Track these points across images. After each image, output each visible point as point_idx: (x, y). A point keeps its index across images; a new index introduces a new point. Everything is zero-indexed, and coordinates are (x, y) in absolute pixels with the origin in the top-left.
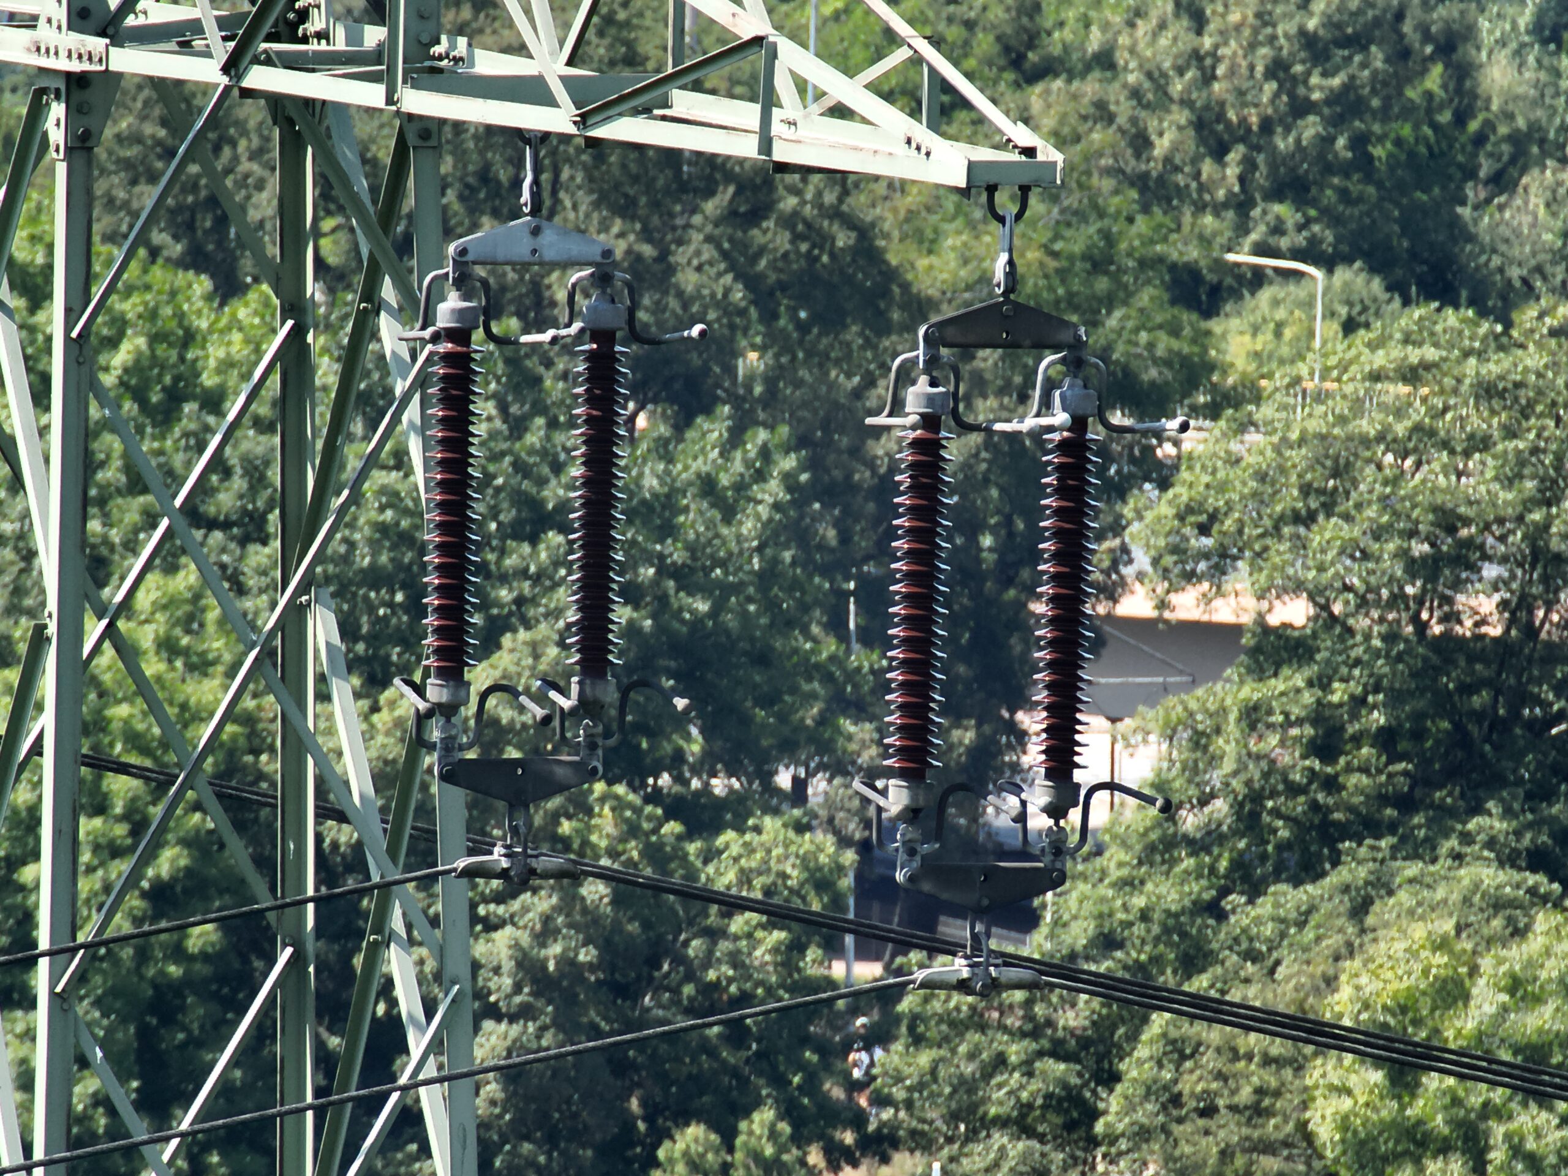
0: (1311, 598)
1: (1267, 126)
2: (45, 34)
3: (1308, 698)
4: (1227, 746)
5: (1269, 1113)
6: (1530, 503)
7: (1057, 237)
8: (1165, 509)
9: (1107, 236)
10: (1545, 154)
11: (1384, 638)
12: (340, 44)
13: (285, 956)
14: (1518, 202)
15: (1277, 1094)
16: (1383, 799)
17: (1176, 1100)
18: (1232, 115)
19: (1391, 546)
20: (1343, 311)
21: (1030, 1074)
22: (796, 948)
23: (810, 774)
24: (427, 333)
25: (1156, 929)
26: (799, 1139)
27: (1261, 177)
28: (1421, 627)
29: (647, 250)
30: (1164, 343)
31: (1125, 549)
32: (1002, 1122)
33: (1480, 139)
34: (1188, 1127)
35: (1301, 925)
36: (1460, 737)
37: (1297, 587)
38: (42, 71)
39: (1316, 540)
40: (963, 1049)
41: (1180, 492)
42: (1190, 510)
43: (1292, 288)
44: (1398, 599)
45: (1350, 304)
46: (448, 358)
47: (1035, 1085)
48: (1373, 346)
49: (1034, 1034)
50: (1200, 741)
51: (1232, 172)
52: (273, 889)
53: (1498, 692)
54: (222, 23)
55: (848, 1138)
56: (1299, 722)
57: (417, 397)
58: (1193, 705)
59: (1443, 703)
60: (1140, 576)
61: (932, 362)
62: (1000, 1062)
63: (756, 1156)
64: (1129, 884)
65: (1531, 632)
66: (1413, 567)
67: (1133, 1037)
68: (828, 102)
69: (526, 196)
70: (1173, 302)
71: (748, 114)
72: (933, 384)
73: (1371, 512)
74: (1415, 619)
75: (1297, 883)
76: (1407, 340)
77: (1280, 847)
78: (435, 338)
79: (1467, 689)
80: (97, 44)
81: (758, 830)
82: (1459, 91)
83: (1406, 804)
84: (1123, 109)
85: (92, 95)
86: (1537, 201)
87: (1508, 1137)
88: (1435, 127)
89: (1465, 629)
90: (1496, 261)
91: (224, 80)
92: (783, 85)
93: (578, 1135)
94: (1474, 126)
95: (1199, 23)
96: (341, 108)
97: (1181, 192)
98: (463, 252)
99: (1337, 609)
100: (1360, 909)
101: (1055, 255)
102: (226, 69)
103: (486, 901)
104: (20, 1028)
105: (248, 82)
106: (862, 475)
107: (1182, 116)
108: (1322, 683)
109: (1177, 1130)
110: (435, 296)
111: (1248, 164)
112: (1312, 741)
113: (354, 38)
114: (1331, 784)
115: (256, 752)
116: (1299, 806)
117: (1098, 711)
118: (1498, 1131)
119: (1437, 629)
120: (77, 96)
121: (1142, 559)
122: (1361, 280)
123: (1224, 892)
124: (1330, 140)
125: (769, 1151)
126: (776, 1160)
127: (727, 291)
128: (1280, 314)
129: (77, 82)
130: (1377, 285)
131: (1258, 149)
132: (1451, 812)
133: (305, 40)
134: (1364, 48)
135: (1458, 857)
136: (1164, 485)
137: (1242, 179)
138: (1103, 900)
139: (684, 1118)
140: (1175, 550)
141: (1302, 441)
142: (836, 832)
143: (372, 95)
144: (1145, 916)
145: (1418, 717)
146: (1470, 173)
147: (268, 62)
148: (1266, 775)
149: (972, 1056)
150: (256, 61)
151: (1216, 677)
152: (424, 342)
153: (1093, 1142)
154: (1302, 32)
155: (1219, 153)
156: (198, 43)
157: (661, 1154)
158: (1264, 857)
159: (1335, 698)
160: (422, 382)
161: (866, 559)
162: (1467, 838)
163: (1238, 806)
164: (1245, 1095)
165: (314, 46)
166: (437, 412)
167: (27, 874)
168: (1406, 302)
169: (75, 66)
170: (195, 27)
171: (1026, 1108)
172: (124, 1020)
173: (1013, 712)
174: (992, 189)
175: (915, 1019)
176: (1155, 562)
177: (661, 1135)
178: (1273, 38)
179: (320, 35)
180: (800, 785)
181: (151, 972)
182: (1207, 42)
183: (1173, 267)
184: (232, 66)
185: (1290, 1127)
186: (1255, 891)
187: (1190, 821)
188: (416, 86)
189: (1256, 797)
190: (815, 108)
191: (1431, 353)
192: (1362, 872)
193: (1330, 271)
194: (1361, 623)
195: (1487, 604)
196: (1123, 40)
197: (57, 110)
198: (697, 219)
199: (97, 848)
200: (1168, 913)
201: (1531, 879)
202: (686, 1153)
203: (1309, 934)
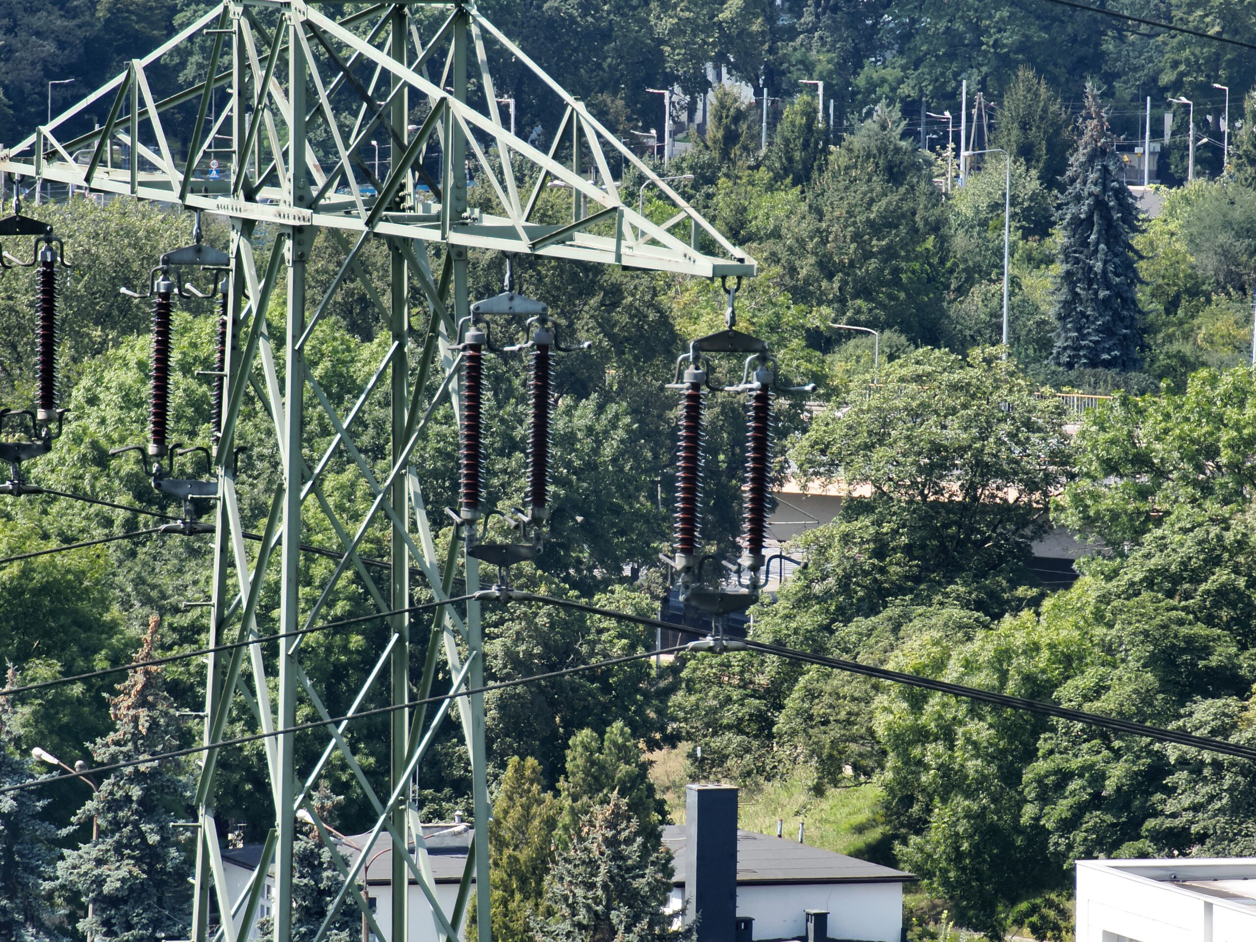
0: (874, 483)
1: (852, 264)
2: (283, 208)
3: (872, 530)
4: (834, 553)
5: (854, 723)
6: (974, 440)
7: (754, 316)
8: (805, 443)
9: (777, 315)
10: (982, 278)
11: (907, 502)
12: (420, 212)
13: (395, 637)
14: (969, 300)
15: (858, 714)
16: (907, 578)
17: (811, 717)
18: (836, 259)
19: (910, 460)
20: (887, 350)
21: (743, 705)
22: (632, 647)
23: (640, 566)
24: (461, 346)
25: (801, 638)
26: (635, 735)
27: (849, 288)
28: (925, 497)
29: (563, 322)
30: (805, 366)
31: (786, 461)
32: (729, 727)
33: (951, 271)
34: (816, 730)
35: (869, 636)
36: (943, 548)
37: (866, 479)
38: (282, 225)
39: (875, 457)
40: (711, 694)
41: (812, 434)
42: (816, 443)
43: (864, 339)
44: (914, 484)
45: (890, 347)
46: (470, 358)
47: (746, 710)
48: (901, 366)
49: (744, 687)
50: (822, 550)
51: (836, 285)
52: (389, 606)
53: (960, 527)
54: (365, 203)
55: (658, 736)
56: (868, 542)
57: (456, 377)
58: (818, 533)
59: (935, 533)
60: (793, 475)
61: (696, 359)
62: (729, 700)
63: (614, 743)
64: (788, 617)
65: (975, 499)
66: (921, 470)
67: (790, 689)
68: (647, 238)
69: (507, 282)
70: (808, 346)
71: (610, 243)
72: (697, 368)
73: (900, 444)
74: (921, 493)
75: (867, 617)
76: (918, 363)
77: (858, 600)
78: (465, 349)
79: (946, 526)
80: (307, 212)
81: (613, 592)
82: (941, 248)
83: (918, 580)
84: (784, 255)
85: (304, 236)
86: (978, 300)
87: (964, 734)
88: (929, 264)
89: (944, 499)
90: (959, 327)
91: (366, 229)
92: (626, 229)
93: (532, 734)
94: (948, 265)
95: (821, 216)
96: (419, 242)
97: (811, 294)
98: (477, 308)
99: (885, 488)
100: (896, 629)
101: (753, 324)
102: (367, 224)
103: (489, 626)
104: (272, 685)
105: (378, 230)
106: (663, 427)
107: (812, 260)
108: (878, 523)
109: (811, 731)
110: (464, 328)
111: (844, 283)
112: (874, 550)
113: (427, 208)
114: (883, 571)
115: (382, 556)
116: (868, 581)
117: (774, 537)
118: (960, 731)
119: (932, 498)
120: (298, 236)
121: (794, 467)
122: (895, 337)
123: (833, 621)
124: (883, 270)
125: (620, 741)
126: (624, 745)
127: (601, 341)
128: (859, 352)
129: (298, 230)
130: (903, 338)
131: (848, 275)
132: (939, 583)
133: (404, 210)
134: (896, 227)
135: (941, 604)
136: (805, 431)
137: (840, 289)
138: (777, 624)
139: (581, 727)
140: (810, 461)
141: (869, 411)
142: (652, 593)
143: (434, 236)
144: (796, 631)
145: (923, 539)
146: (947, 287)
147: (387, 220)
148: (852, 567)
149: (715, 697)
150: (381, 220)
151: (828, 521)
152: (459, 350)
153: (771, 736)
154: (868, 220)
155: (830, 277)
156: (354, 212)
157: (570, 742)
158: (852, 604)
159: (885, 530)
160: (458, 369)
161: (665, 467)
162: (947, 595)
163: (839, 581)
164: (843, 715)
165: (408, 213)
166: (465, 383)
167: (275, 614)
168: (917, 347)
169: (297, 223)
170: (353, 205)
171: (740, 720)
172: (319, 681)
173: (734, 537)
174: (724, 278)
175: (689, 681)
176: (800, 467)
177: (569, 734)
178: (855, 223)
179: (411, 208)
180: (635, 572)
181: (332, 659)
182: (824, 225)
183: (808, 330)
184: (370, 222)
185: (863, 730)
186: (847, 621)
187: (817, 588)
188: (456, 231)
189: (847, 577)
190: (641, 240)
191: (929, 369)
192: (898, 611)
193: (882, 332)
194: (895, 495)
195: (955, 486)
196: (785, 224)
197: (288, 244)
198: (586, 308)
199: (307, 601)
200: (807, 631)
201: (976, 614)
202: (582, 742)
203: (872, 640)
